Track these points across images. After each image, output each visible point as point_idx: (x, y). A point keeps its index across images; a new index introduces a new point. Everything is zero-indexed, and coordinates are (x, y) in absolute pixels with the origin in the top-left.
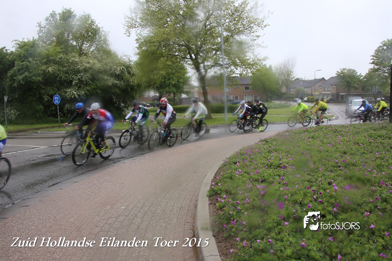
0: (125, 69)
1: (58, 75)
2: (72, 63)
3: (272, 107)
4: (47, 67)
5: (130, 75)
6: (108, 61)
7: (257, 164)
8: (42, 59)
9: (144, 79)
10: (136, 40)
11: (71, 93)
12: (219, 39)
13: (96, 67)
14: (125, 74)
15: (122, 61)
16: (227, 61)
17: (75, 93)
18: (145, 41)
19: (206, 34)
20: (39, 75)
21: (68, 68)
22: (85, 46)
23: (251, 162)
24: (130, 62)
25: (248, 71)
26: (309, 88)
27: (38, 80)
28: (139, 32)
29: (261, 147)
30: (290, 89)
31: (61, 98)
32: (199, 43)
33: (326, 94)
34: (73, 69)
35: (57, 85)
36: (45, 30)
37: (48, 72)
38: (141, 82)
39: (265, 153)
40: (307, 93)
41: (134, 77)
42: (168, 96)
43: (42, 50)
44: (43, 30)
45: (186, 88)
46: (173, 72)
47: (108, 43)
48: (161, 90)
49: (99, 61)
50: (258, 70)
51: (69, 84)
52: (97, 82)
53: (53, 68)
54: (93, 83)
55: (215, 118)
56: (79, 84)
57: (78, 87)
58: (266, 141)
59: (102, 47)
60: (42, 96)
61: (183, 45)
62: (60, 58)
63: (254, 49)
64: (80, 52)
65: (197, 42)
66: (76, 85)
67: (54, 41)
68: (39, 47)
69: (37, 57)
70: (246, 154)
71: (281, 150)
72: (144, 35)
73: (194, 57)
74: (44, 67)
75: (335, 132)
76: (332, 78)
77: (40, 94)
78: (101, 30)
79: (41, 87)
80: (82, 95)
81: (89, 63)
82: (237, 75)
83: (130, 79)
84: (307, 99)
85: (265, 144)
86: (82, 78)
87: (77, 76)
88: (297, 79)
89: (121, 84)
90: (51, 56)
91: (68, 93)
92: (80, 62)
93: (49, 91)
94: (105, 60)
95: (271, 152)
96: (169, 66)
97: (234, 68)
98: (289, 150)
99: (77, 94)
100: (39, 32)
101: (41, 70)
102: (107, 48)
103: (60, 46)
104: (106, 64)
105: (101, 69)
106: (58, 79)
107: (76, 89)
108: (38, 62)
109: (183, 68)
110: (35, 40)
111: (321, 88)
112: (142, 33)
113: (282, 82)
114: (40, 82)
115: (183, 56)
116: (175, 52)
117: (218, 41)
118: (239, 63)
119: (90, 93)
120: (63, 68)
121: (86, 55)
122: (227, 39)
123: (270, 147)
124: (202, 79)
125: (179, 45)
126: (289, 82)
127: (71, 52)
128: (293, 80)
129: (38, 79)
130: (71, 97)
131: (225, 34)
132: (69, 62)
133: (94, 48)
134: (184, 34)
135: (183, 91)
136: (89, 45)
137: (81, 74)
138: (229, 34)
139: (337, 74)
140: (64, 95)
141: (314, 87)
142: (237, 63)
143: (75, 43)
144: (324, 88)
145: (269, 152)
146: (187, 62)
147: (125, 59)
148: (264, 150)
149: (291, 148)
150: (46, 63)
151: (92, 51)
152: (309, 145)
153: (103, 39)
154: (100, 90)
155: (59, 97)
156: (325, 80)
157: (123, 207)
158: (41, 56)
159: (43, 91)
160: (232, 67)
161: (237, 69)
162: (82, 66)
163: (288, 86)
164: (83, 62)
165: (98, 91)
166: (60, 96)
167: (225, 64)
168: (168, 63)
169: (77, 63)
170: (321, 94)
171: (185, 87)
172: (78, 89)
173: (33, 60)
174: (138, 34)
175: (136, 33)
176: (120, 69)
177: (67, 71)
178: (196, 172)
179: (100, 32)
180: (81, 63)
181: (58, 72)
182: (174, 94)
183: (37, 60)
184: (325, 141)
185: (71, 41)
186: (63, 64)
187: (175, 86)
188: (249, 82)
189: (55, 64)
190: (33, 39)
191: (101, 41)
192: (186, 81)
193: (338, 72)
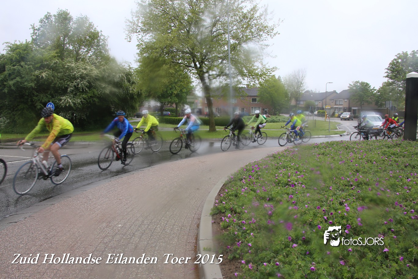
0: (125, 77)
1: (52, 81)
2: (68, 69)
3: (280, 121)
4: (40, 73)
5: (130, 83)
6: (106, 67)
7: (264, 182)
8: (35, 64)
9: (144, 89)
10: (138, 45)
11: (66, 101)
12: (226, 47)
13: (93, 74)
14: (124, 81)
15: (121, 67)
16: (234, 70)
17: (70, 101)
18: (146, 47)
19: (212, 41)
20: (32, 81)
21: (64, 74)
22: (83, 50)
23: (258, 179)
24: (130, 69)
25: (256, 82)
26: (320, 102)
27: (31, 86)
28: (140, 37)
29: (269, 163)
30: (300, 101)
31: (55, 106)
32: (204, 51)
33: (337, 108)
34: (69, 75)
35: (51, 92)
36: (39, 33)
37: (41, 78)
38: (141, 90)
39: (272, 170)
40: (317, 106)
41: (133, 86)
42: (170, 106)
43: (35, 54)
44: (36, 33)
45: (189, 99)
46: (176, 81)
47: (107, 48)
48: (163, 100)
49: (97, 67)
50: (266, 81)
51: (64, 91)
52: (95, 90)
53: (47, 74)
54: (89, 90)
55: (220, 132)
56: (75, 91)
57: (74, 95)
58: (274, 157)
59: (101, 52)
60: (34, 103)
61: (187, 53)
62: (55, 63)
63: (262, 59)
64: (77, 57)
65: (201, 49)
66: (71, 92)
67: (49, 44)
68: (32, 50)
69: (29, 61)
70: (253, 170)
71: (290, 167)
72: (145, 41)
73: (198, 66)
74: (37, 73)
75: (346, 149)
76: (344, 91)
77: (32, 101)
78: (100, 34)
79: (33, 94)
80: (78, 103)
81: (85, 69)
82: (243, 86)
83: (129, 88)
84: (318, 112)
85: (272, 160)
86: (78, 85)
87: (72, 83)
88: (308, 91)
89: (120, 92)
90: (45, 61)
91: (63, 101)
92: (76, 68)
93: (42, 98)
94: (103, 66)
95: (279, 168)
96: (172, 74)
97: (241, 79)
98: (299, 167)
99: (72, 102)
100: (33, 35)
101: (34, 76)
102: (106, 54)
103: (55, 50)
104: (104, 70)
105: (99, 76)
106: (52, 85)
107: (71, 96)
108: (30, 67)
109: (187, 77)
110: (28, 43)
111: (332, 101)
112: (144, 38)
113: (291, 94)
114: (33, 89)
115: (186, 63)
116: (179, 60)
117: (225, 48)
118: (247, 73)
119: (87, 101)
120: (57, 74)
121: (83, 60)
122: (234, 47)
123: (278, 163)
124: (207, 89)
125: (183, 52)
126: (299, 94)
127: (67, 57)
128: (303, 92)
129: (31, 84)
130: (66, 106)
131: (232, 41)
132: (64, 68)
133: (91, 54)
134: (188, 41)
135: (186, 101)
136: (87, 49)
137: (77, 81)
138: (236, 42)
139: (349, 87)
140: (58, 103)
141: (325, 100)
142: (245, 72)
143: (71, 48)
144: (336, 101)
145: (277, 169)
146: (191, 71)
147: (124, 66)
148: (271, 166)
149: (300, 164)
150: (39, 68)
151: (90, 56)
152: (319, 162)
153: (102, 44)
154: (97, 98)
155: (52, 105)
156: (337, 93)
157: (120, 225)
158: (35, 60)
159: (35, 98)
160: (240, 78)
161: (244, 79)
162: (79, 72)
163: (297, 99)
164: (79, 68)
165: (95, 99)
166: (54, 104)
167: (232, 74)
168: (172, 71)
169: (73, 69)
170: (332, 108)
171: (188, 97)
172: (74, 97)
173: (26, 64)
174: (139, 39)
175: (137, 39)
176: (119, 77)
177: (62, 77)
178: (198, 189)
179: (98, 36)
180: (78, 69)
181: (52, 78)
182: (176, 104)
183: (30, 65)
184: (336, 158)
185: (68, 46)
186: (58, 69)
187: (177, 96)
188: (257, 94)
189: (50, 69)
190: (27, 42)
191: (99, 46)
192: (190, 91)
193: (350, 85)
